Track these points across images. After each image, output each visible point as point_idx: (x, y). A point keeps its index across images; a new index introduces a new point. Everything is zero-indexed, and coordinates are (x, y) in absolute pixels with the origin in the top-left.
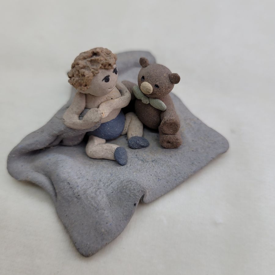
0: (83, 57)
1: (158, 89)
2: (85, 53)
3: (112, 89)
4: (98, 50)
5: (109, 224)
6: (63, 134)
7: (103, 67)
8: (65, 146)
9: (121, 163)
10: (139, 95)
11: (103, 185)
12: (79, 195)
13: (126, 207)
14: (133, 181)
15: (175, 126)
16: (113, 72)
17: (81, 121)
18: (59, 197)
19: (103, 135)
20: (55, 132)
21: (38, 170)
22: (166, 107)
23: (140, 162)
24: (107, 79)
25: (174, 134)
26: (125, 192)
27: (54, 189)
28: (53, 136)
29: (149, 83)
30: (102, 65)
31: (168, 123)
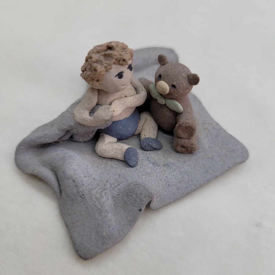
0: (97, 50)
1: (175, 90)
2: (99, 46)
3: (126, 86)
4: (113, 44)
5: (111, 228)
6: (72, 129)
7: (117, 62)
8: (75, 142)
10: (155, 95)
11: (109, 186)
12: (83, 195)
13: (131, 212)
14: (141, 185)
15: (190, 131)
16: (128, 68)
17: (91, 118)
18: (64, 195)
19: (114, 134)
20: (64, 126)
21: (46, 164)
22: (182, 109)
23: (151, 165)
24: (120, 75)
25: (189, 139)
26: (132, 196)
27: (59, 185)
28: (62, 130)
29: (166, 82)
30: (116, 60)
31: (183, 127)
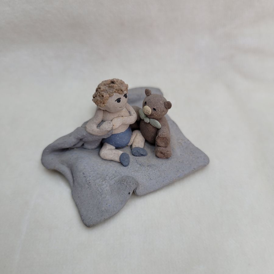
1: (155, 112)
2: (105, 81)
3: (122, 108)
4: (115, 80)
5: (108, 205)
6: (84, 138)
7: (117, 91)
8: (85, 148)
9: (124, 164)
10: (142, 116)
11: (108, 178)
12: (90, 183)
13: (123, 195)
14: (130, 177)
16: (124, 96)
17: (98, 130)
18: (76, 184)
19: (114, 143)
20: (79, 136)
21: (63, 163)
22: (161, 126)
23: (138, 166)
24: (119, 100)
25: (166, 147)
26: (124, 184)
27: (73, 177)
28: (77, 139)
29: (149, 106)
30: (116, 90)
31: (161, 138)
